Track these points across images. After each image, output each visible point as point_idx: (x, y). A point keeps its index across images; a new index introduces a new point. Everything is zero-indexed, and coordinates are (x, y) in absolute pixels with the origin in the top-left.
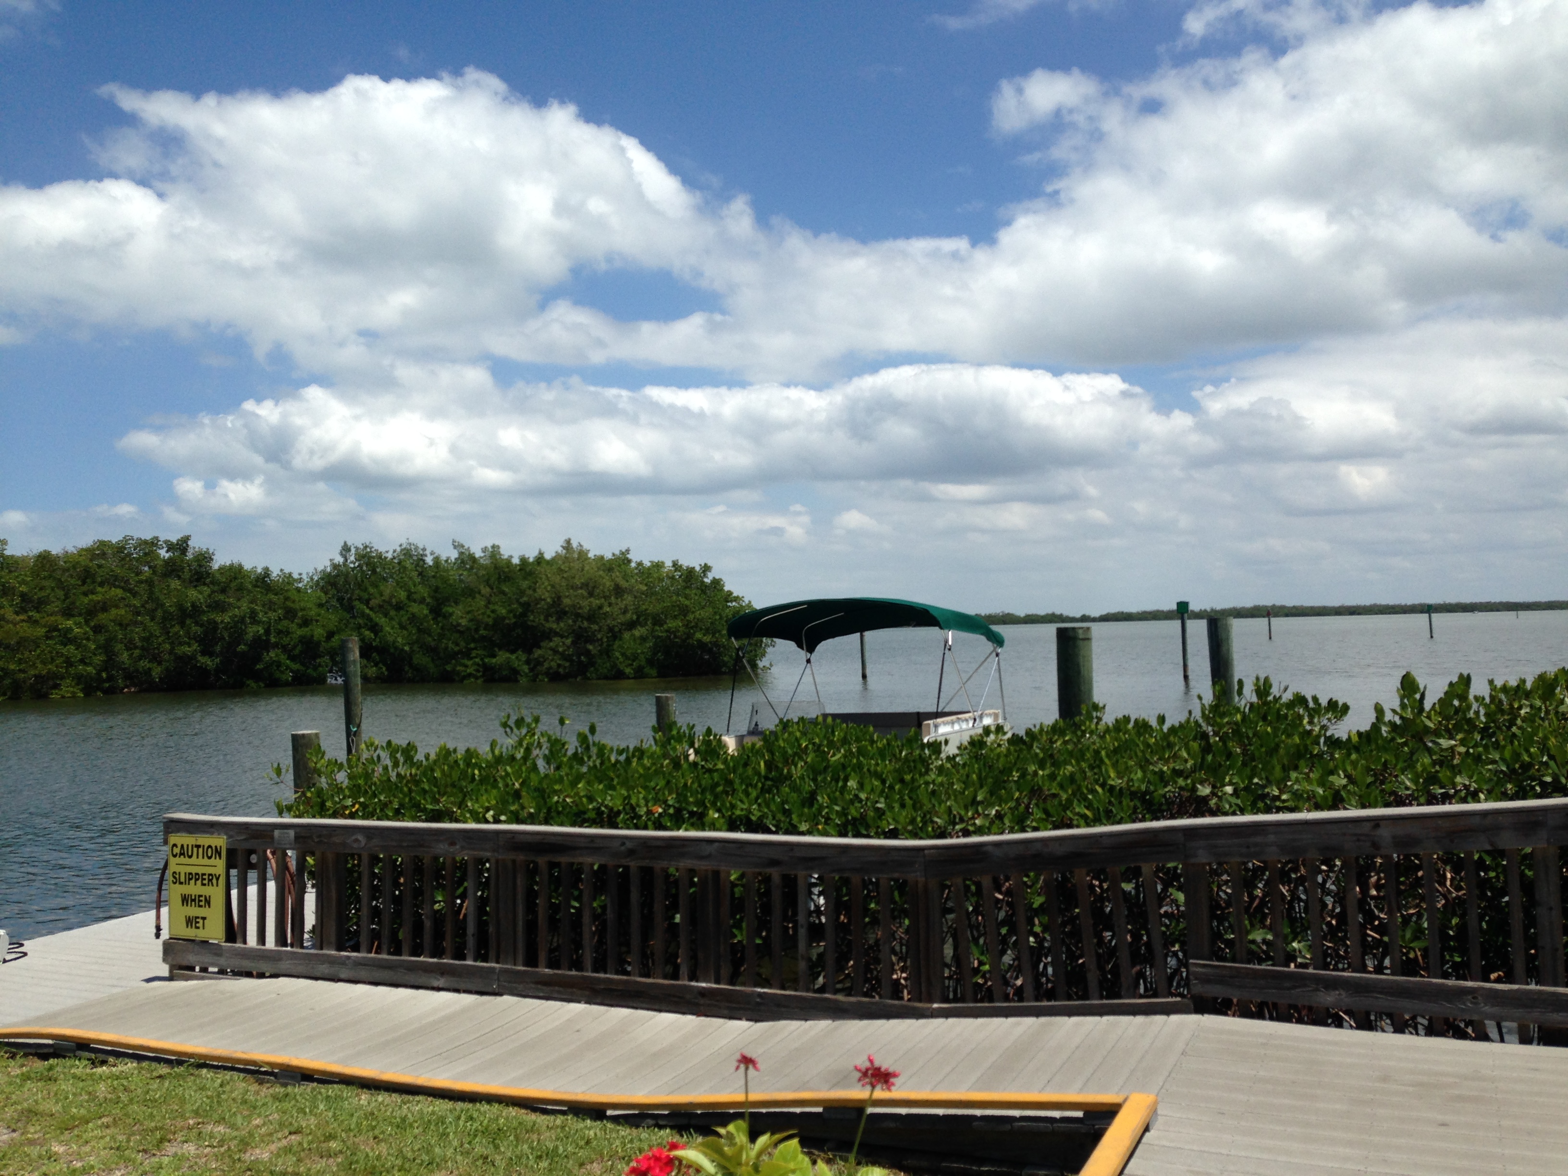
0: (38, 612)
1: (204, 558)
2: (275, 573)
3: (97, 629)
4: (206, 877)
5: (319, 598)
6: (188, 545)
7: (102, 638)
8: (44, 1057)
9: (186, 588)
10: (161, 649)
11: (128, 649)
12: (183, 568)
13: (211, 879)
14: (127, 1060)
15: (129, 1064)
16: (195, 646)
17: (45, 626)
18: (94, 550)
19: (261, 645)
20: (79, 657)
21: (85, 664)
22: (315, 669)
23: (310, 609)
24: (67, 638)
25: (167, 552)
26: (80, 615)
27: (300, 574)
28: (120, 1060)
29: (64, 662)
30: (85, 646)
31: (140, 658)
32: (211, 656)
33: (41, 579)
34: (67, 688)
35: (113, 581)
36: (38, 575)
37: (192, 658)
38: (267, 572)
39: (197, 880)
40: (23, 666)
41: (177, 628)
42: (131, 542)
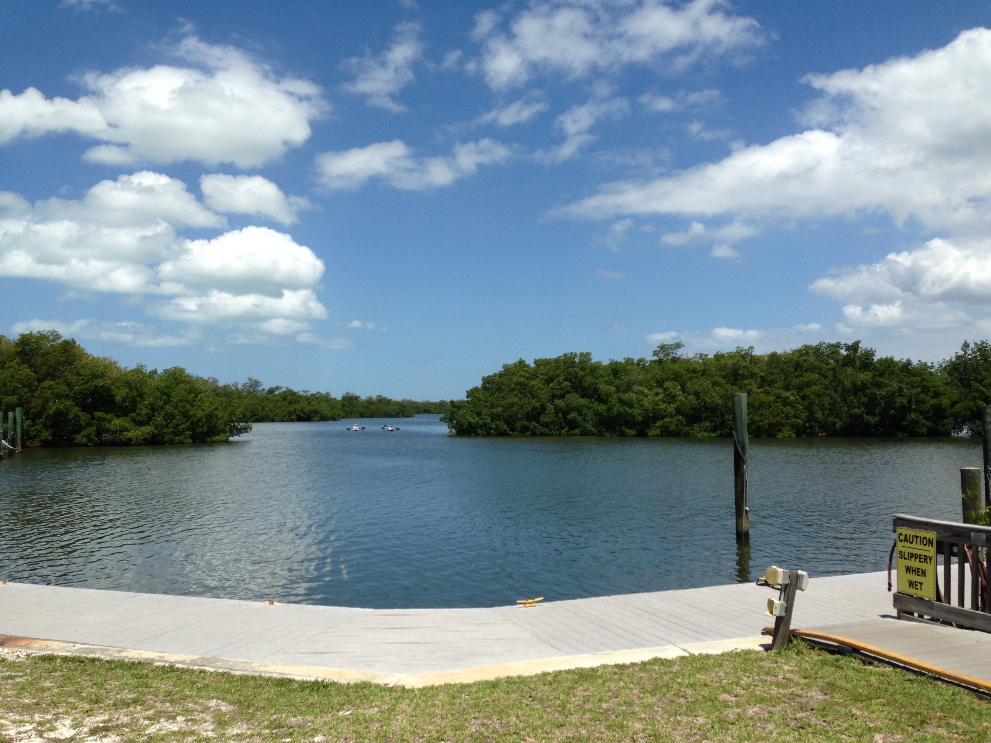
0: (770, 387)
1: (869, 354)
2: (915, 362)
3: (804, 398)
4: (922, 557)
5: (946, 379)
6: (858, 347)
7: (806, 403)
8: (832, 652)
9: (857, 372)
10: (842, 410)
11: (821, 410)
12: (856, 361)
13: (926, 559)
14: (886, 665)
15: (888, 668)
16: (863, 409)
17: (774, 396)
18: (802, 351)
19: (905, 409)
20: (793, 414)
21: (797, 418)
22: (943, 426)
23: (940, 387)
24: (786, 402)
25: (846, 351)
26: (793, 389)
27: (932, 363)
28: (882, 664)
29: (785, 416)
30: (797, 407)
31: (829, 415)
32: (872, 416)
33: (772, 368)
34: (786, 432)
35: (812, 369)
36: (770, 366)
37: (861, 416)
38: (909, 362)
39: (916, 558)
40: (762, 418)
41: (852, 397)
42: (824, 345)
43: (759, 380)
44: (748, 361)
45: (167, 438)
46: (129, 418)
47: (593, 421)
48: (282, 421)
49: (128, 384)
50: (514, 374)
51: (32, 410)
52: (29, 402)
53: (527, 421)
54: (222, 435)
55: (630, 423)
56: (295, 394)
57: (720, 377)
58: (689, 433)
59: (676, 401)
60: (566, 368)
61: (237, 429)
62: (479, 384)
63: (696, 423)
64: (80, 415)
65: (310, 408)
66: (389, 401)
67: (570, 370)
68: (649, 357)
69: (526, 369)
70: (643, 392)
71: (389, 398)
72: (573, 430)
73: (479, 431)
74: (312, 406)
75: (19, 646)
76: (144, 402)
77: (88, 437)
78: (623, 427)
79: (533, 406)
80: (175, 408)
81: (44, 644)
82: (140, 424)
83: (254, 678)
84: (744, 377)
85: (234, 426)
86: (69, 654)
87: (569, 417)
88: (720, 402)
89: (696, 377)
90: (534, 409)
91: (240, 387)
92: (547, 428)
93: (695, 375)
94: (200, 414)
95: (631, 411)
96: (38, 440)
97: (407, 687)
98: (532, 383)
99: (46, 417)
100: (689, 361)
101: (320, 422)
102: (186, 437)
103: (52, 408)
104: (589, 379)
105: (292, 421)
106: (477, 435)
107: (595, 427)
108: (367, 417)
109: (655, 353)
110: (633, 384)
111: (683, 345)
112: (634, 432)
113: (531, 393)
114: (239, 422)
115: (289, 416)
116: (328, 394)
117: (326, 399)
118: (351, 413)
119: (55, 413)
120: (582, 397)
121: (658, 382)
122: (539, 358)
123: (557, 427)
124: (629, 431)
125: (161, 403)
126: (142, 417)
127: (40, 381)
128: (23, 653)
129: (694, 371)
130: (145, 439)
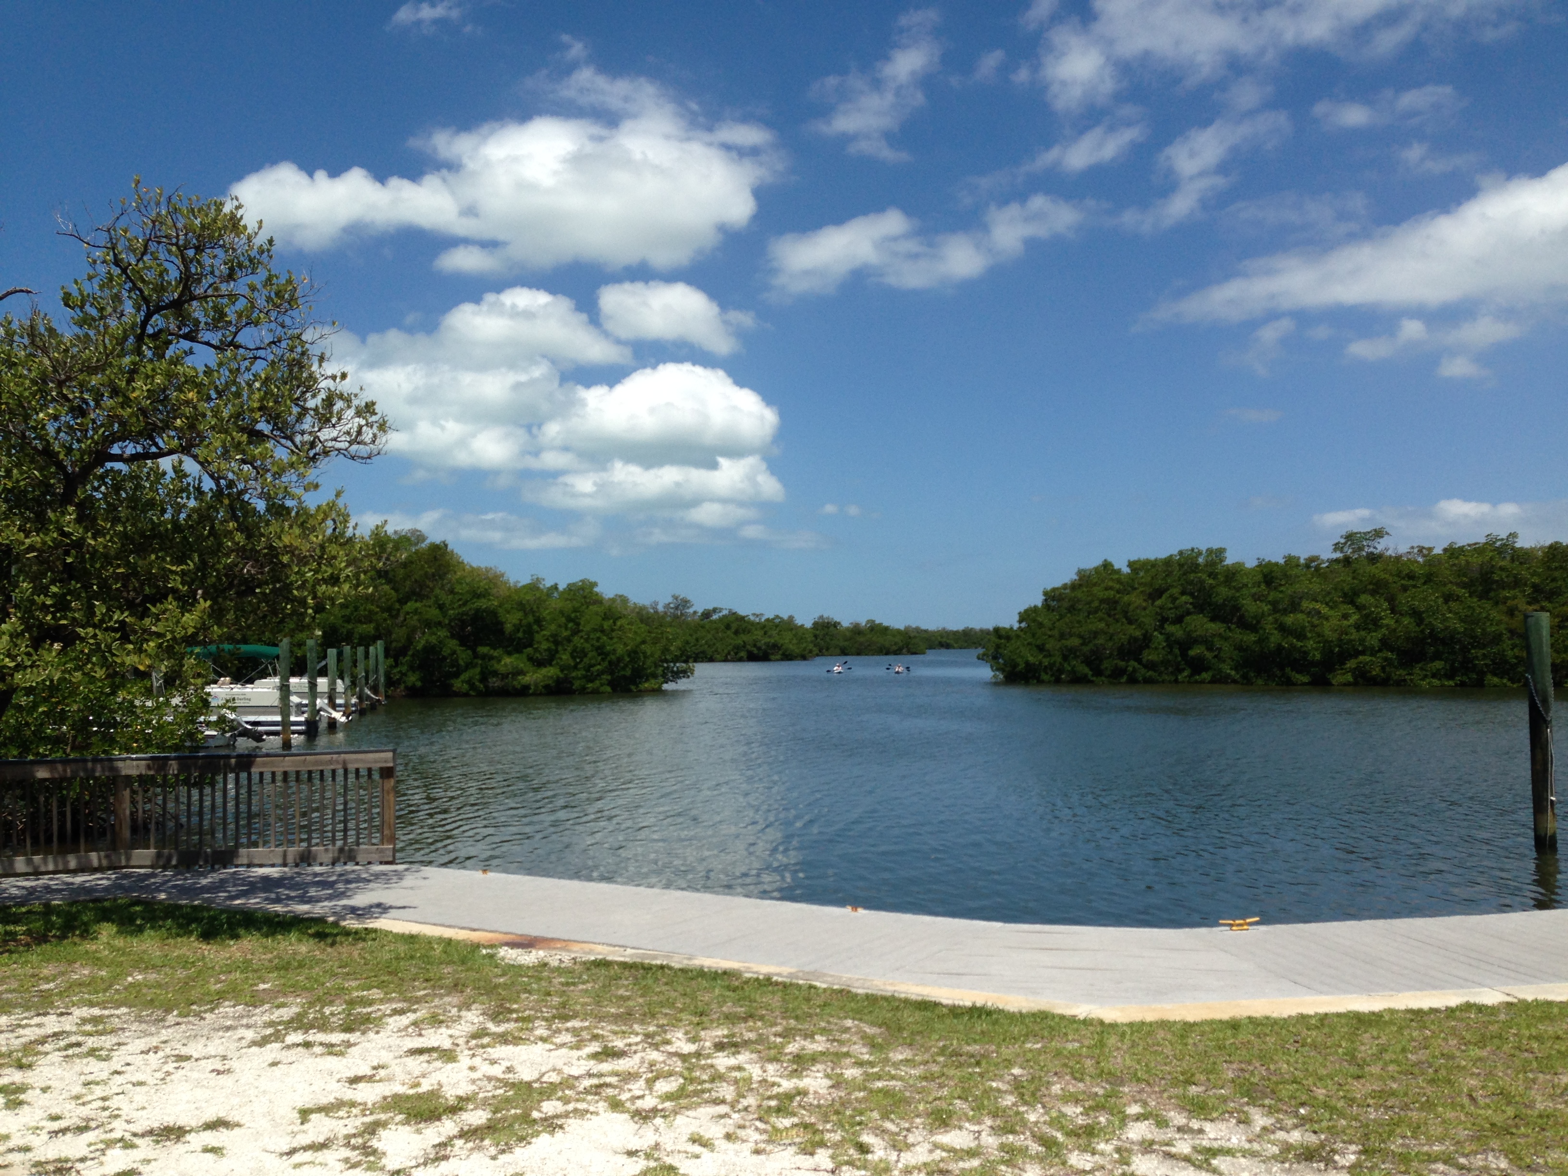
43: (1529, 590)
44: (1508, 558)
45: (577, 684)
46: (524, 656)
47: (1233, 660)
48: (725, 660)
49: (521, 606)
50: (1095, 585)
51: (394, 645)
52: (389, 633)
53: (1123, 660)
54: (653, 681)
55: (1301, 663)
56: (742, 619)
57: (1457, 585)
58: (1405, 680)
59: (1381, 627)
60: (1184, 574)
61: (673, 672)
62: (1038, 600)
63: (1418, 662)
64: (458, 652)
65: (767, 640)
66: (887, 629)
67: (1192, 576)
68: (1327, 554)
69: (1117, 576)
70: (1320, 612)
71: (885, 624)
72: (1199, 674)
73: (1045, 677)
74: (770, 637)
75: (555, 949)
76: (545, 632)
77: (469, 682)
78: (1288, 670)
79: (1131, 636)
80: (587, 640)
81: (587, 947)
82: (540, 664)
83: (885, 999)
84: (1503, 585)
85: (668, 668)
86: (627, 960)
87: (1192, 653)
88: (1460, 627)
89: (1414, 586)
90: (1133, 640)
91: (660, 608)
92: (1155, 671)
93: (1411, 582)
94: (620, 649)
95: (1300, 644)
96: (402, 687)
97: (1107, 1021)
98: (1126, 598)
99: (413, 655)
100: (1398, 558)
101: (783, 663)
102: (602, 684)
103: (421, 641)
104: (1224, 592)
105: (740, 660)
106: (1040, 682)
107: (1236, 669)
108: (852, 655)
109: (1337, 547)
110: (1301, 598)
111: (1387, 534)
112: (1306, 679)
113: (1125, 613)
114: (675, 663)
115: (736, 654)
116: (791, 618)
117: (787, 626)
118: (827, 649)
119: (425, 648)
120: (1213, 619)
121: (1345, 595)
122: (1136, 558)
123: (1170, 669)
124: (1298, 676)
125: (566, 633)
126: (541, 654)
127: (403, 601)
128: (566, 957)
129: (1411, 576)
130: (546, 687)
